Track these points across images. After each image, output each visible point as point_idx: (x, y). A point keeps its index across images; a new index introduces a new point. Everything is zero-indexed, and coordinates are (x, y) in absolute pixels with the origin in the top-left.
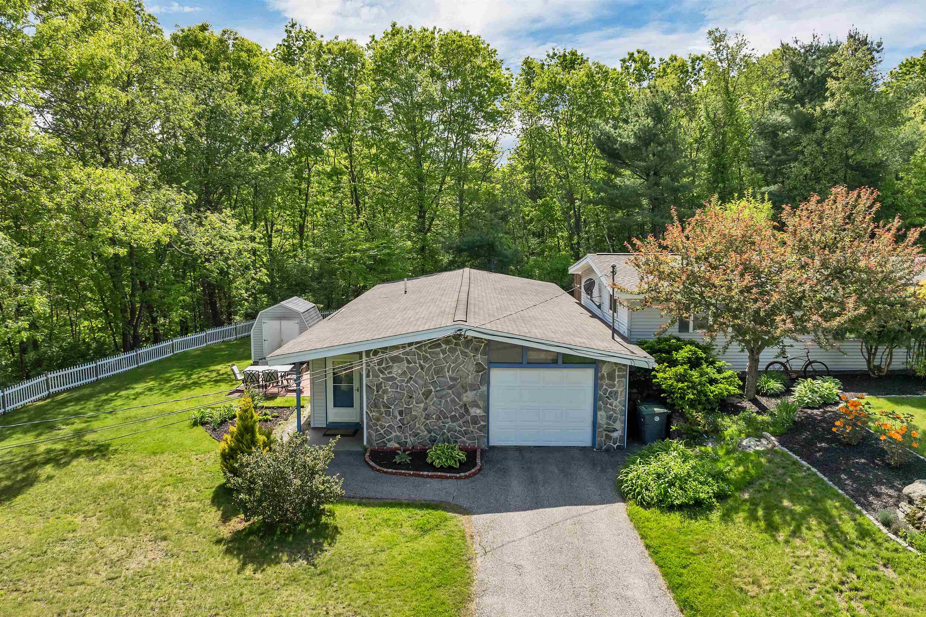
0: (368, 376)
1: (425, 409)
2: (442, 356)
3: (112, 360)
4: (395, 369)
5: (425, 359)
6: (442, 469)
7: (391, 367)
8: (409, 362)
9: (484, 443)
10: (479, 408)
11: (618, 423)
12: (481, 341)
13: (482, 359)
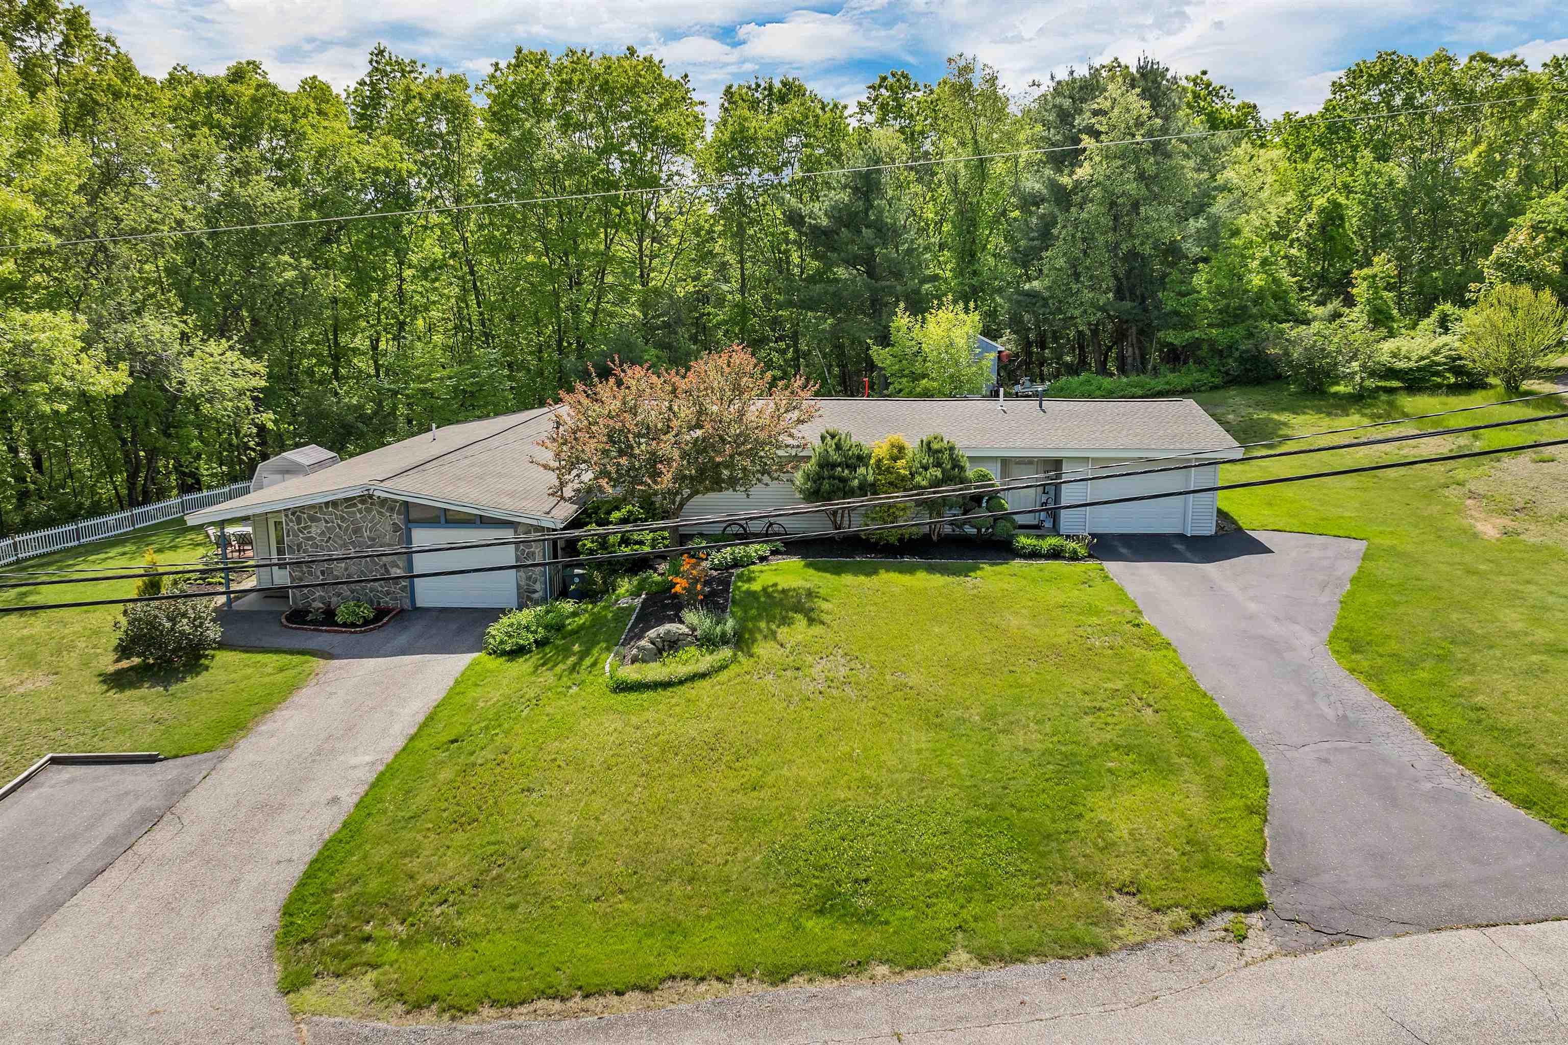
0: (288, 536)
1: (346, 569)
2: (358, 516)
3: (111, 519)
4: (313, 529)
5: (342, 518)
6: (345, 625)
7: (310, 527)
8: (327, 522)
9: (407, 605)
10: (399, 568)
11: (538, 584)
12: (396, 501)
13: (397, 518)
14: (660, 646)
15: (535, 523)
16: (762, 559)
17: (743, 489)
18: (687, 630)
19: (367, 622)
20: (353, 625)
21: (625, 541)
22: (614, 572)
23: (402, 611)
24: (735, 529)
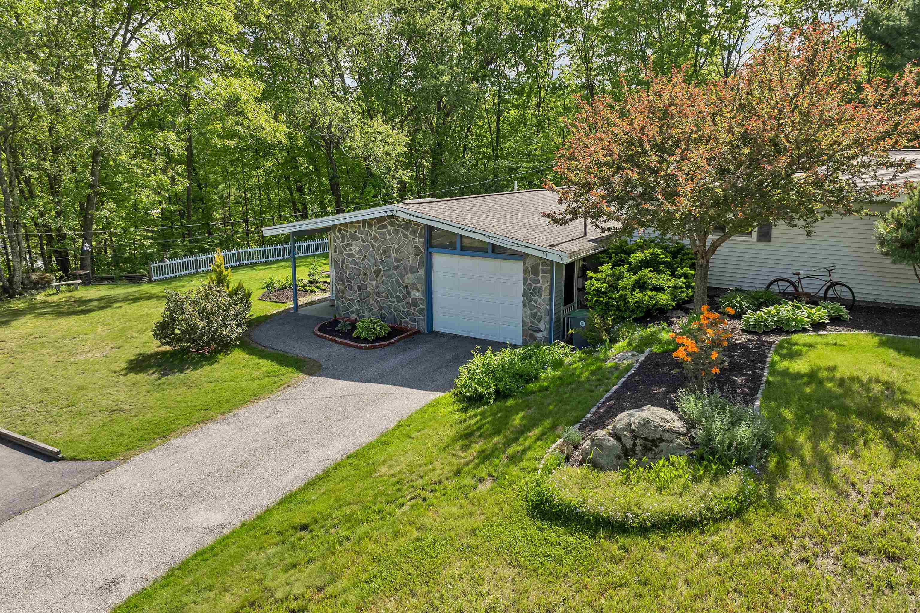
0: (335, 251)
1: (377, 287)
4: (354, 247)
5: (376, 239)
6: (356, 339)
7: (351, 245)
8: (364, 241)
9: (423, 326)
10: (418, 291)
11: (542, 323)
12: (418, 224)
13: (420, 242)
14: (629, 444)
15: (541, 254)
16: (818, 326)
17: (802, 223)
18: (679, 425)
19: (378, 339)
20: (366, 340)
21: (641, 286)
22: (621, 319)
23: (418, 332)
24: (783, 286)
